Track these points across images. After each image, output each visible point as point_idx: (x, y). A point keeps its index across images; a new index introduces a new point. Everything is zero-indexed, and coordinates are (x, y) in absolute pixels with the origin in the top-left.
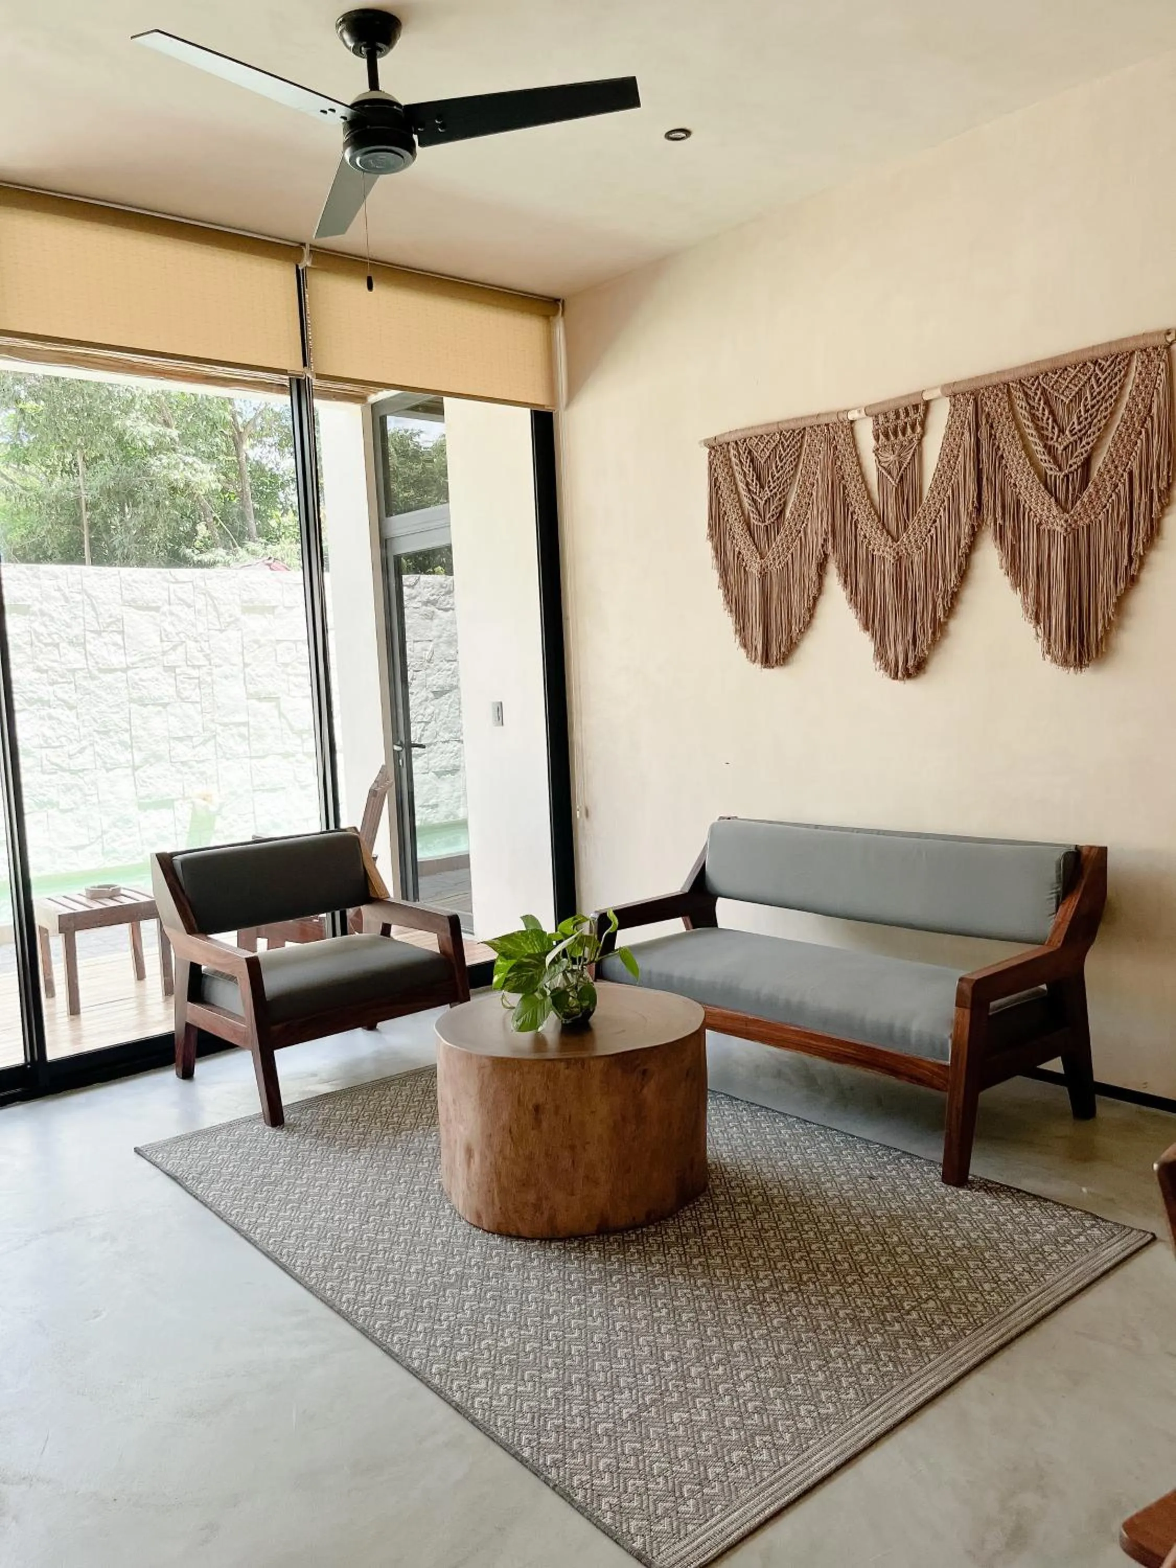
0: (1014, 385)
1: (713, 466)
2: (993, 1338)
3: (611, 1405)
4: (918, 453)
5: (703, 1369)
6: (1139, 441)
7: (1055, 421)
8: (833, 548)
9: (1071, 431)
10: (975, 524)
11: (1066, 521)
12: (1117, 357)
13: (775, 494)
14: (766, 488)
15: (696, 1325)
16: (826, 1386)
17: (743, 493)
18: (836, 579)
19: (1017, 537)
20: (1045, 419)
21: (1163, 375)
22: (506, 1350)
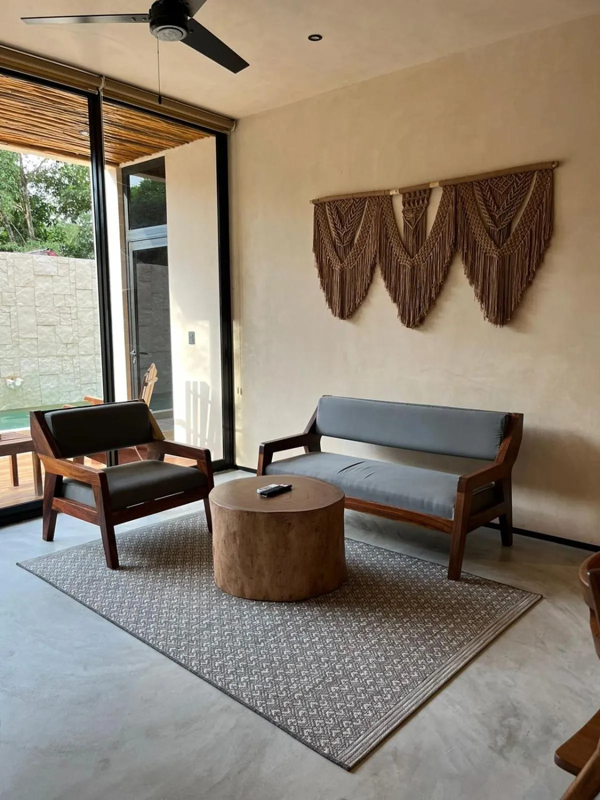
0: (476, 183)
1: (317, 214)
2: (477, 645)
3: (299, 685)
4: (425, 215)
5: (341, 665)
6: (536, 215)
7: (495, 203)
8: (379, 259)
9: (503, 208)
10: (453, 251)
11: (499, 253)
12: (527, 174)
13: (350, 230)
14: (345, 227)
15: (334, 645)
16: (403, 670)
17: (332, 229)
18: (380, 276)
19: (474, 259)
20: (490, 201)
21: (549, 184)
22: (241, 660)
